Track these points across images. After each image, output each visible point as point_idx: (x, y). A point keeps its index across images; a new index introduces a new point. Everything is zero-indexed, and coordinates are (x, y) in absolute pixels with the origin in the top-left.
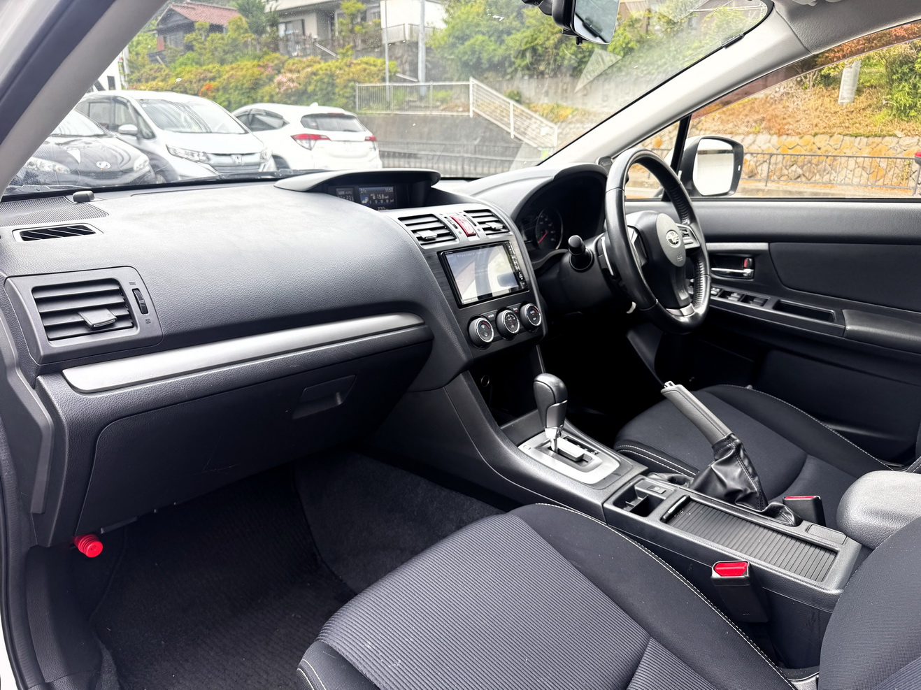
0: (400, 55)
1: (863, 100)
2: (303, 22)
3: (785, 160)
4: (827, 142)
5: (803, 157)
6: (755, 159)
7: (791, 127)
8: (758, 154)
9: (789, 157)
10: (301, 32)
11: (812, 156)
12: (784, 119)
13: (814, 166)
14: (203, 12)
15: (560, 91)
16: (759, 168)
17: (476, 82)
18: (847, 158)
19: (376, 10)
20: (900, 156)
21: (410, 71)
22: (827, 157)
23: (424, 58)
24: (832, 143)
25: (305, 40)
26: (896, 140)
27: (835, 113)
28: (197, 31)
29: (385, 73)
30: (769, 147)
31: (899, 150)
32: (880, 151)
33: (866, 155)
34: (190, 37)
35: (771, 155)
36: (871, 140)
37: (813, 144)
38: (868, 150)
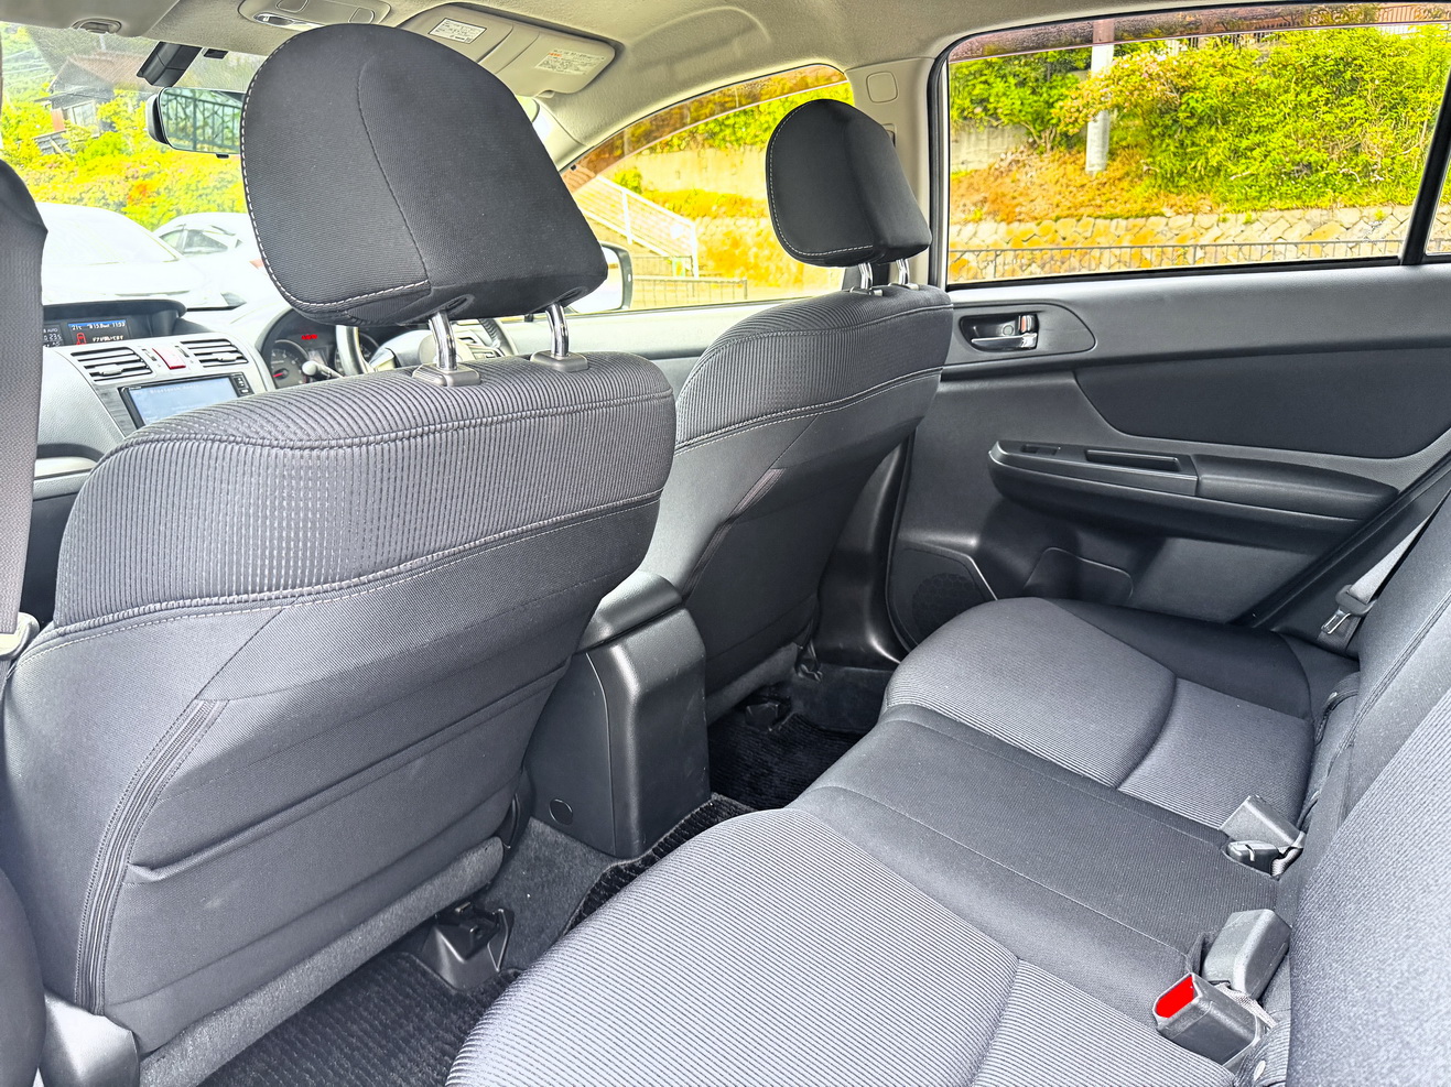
1: (1118, 167)
3: (1019, 257)
7: (1023, 209)
8: (981, 251)
9: (1024, 252)
12: (1014, 198)
15: (697, 169)
24: (1080, 230)
26: (1164, 220)
27: (1083, 186)
30: (996, 243)
31: (1169, 235)
32: (1145, 238)
33: (1127, 244)
34: (106, 108)
36: (1131, 222)
37: (1056, 232)
38: (1128, 237)
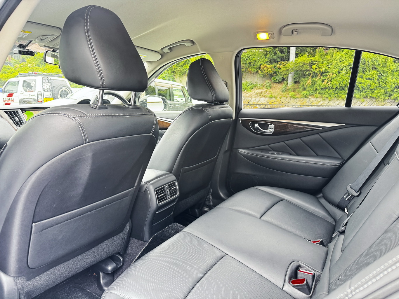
4: (285, 100)
5: (277, 106)
6: (260, 107)
8: (261, 105)
9: (272, 106)
11: (280, 105)
18: (292, 106)
20: (311, 105)
22: (286, 105)
24: (287, 100)
26: (308, 99)
30: (265, 102)
31: (310, 103)
32: (303, 103)
35: (266, 105)
36: (300, 99)
37: (281, 101)
38: (299, 103)
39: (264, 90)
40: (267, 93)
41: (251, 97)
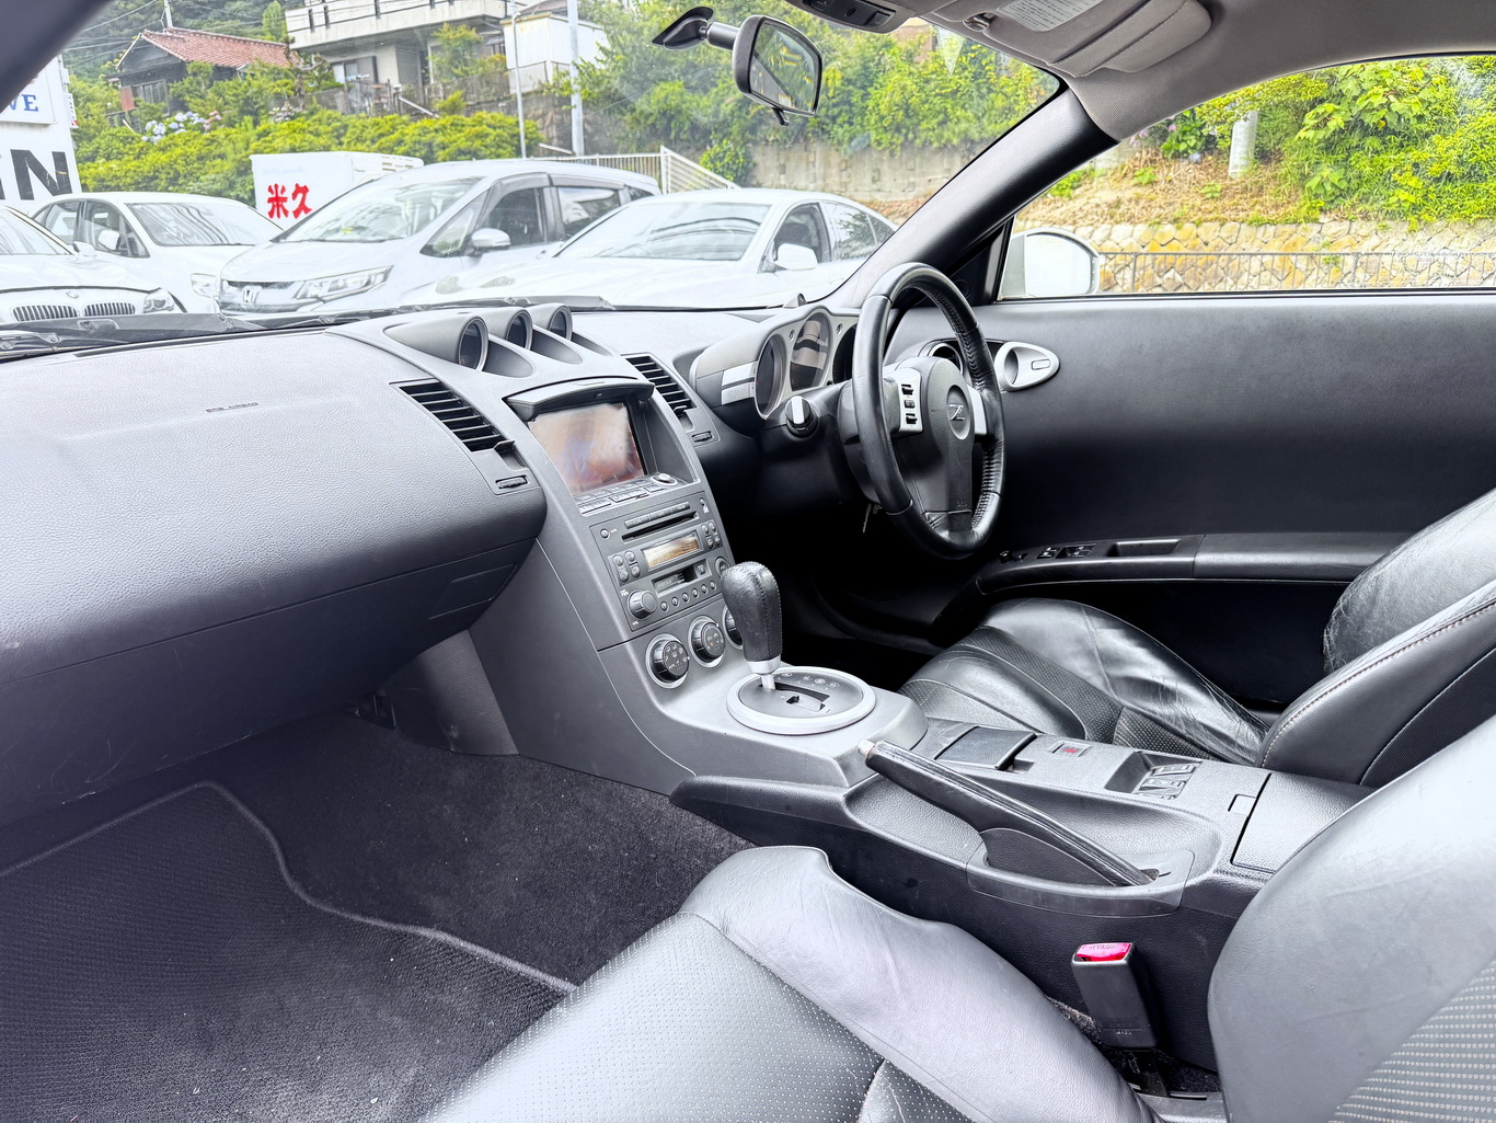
0: (540, 112)
2: (374, 59)
3: (1157, 262)
4: (1217, 234)
5: (1183, 257)
6: (1112, 262)
7: (1162, 211)
9: (1161, 258)
10: (372, 79)
11: (1196, 254)
13: (1199, 270)
14: (200, 45)
15: (804, 164)
16: (1119, 276)
17: (670, 153)
18: (1247, 257)
19: (496, 40)
20: (1325, 251)
21: (559, 138)
22: (1220, 255)
23: (582, 117)
24: (1224, 235)
25: (378, 89)
26: (1316, 227)
28: (191, 78)
29: (519, 140)
30: (1131, 244)
31: (1323, 243)
32: (1294, 244)
33: (1275, 251)
34: (176, 87)
36: (1281, 228)
37: (1198, 236)
38: (1277, 243)
39: (1130, 194)
40: (1141, 206)
41: (1075, 223)
